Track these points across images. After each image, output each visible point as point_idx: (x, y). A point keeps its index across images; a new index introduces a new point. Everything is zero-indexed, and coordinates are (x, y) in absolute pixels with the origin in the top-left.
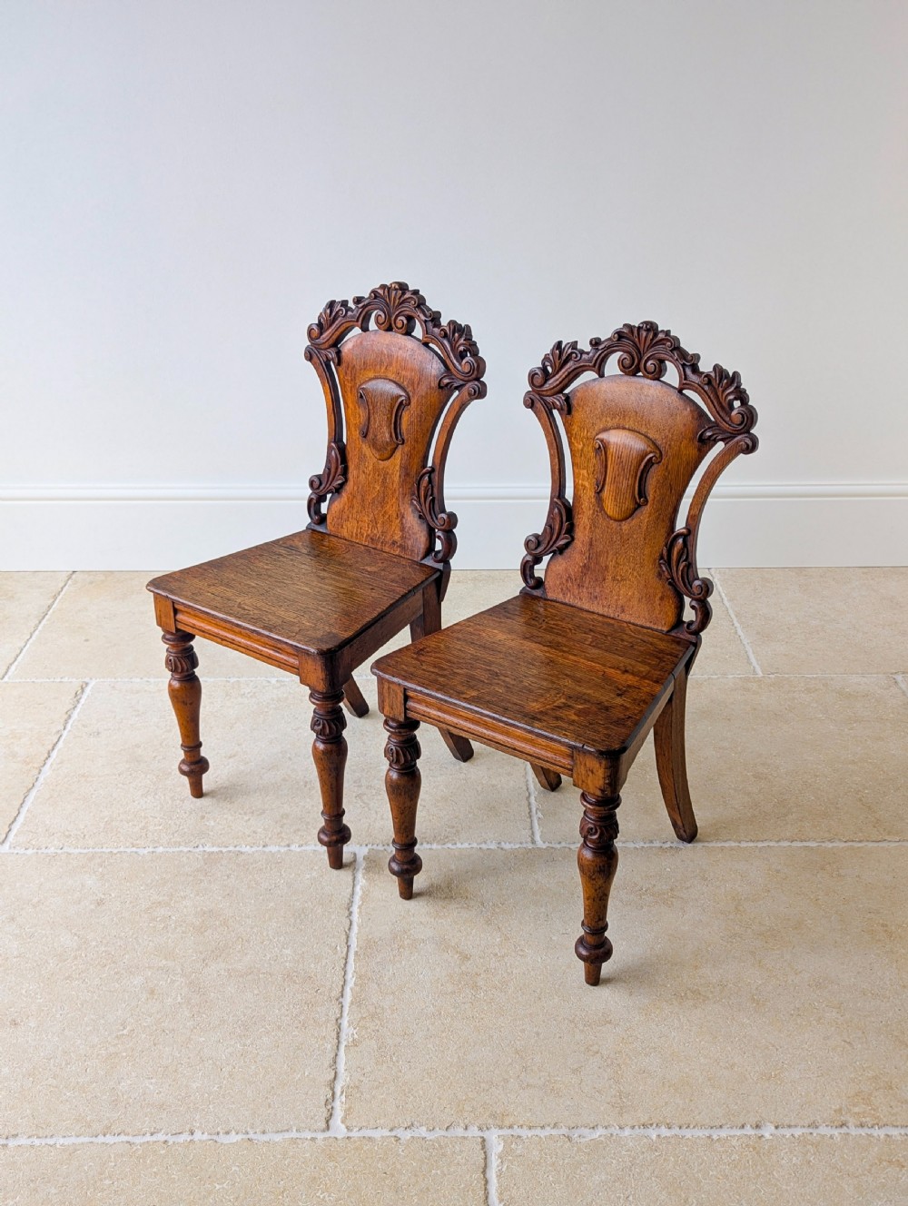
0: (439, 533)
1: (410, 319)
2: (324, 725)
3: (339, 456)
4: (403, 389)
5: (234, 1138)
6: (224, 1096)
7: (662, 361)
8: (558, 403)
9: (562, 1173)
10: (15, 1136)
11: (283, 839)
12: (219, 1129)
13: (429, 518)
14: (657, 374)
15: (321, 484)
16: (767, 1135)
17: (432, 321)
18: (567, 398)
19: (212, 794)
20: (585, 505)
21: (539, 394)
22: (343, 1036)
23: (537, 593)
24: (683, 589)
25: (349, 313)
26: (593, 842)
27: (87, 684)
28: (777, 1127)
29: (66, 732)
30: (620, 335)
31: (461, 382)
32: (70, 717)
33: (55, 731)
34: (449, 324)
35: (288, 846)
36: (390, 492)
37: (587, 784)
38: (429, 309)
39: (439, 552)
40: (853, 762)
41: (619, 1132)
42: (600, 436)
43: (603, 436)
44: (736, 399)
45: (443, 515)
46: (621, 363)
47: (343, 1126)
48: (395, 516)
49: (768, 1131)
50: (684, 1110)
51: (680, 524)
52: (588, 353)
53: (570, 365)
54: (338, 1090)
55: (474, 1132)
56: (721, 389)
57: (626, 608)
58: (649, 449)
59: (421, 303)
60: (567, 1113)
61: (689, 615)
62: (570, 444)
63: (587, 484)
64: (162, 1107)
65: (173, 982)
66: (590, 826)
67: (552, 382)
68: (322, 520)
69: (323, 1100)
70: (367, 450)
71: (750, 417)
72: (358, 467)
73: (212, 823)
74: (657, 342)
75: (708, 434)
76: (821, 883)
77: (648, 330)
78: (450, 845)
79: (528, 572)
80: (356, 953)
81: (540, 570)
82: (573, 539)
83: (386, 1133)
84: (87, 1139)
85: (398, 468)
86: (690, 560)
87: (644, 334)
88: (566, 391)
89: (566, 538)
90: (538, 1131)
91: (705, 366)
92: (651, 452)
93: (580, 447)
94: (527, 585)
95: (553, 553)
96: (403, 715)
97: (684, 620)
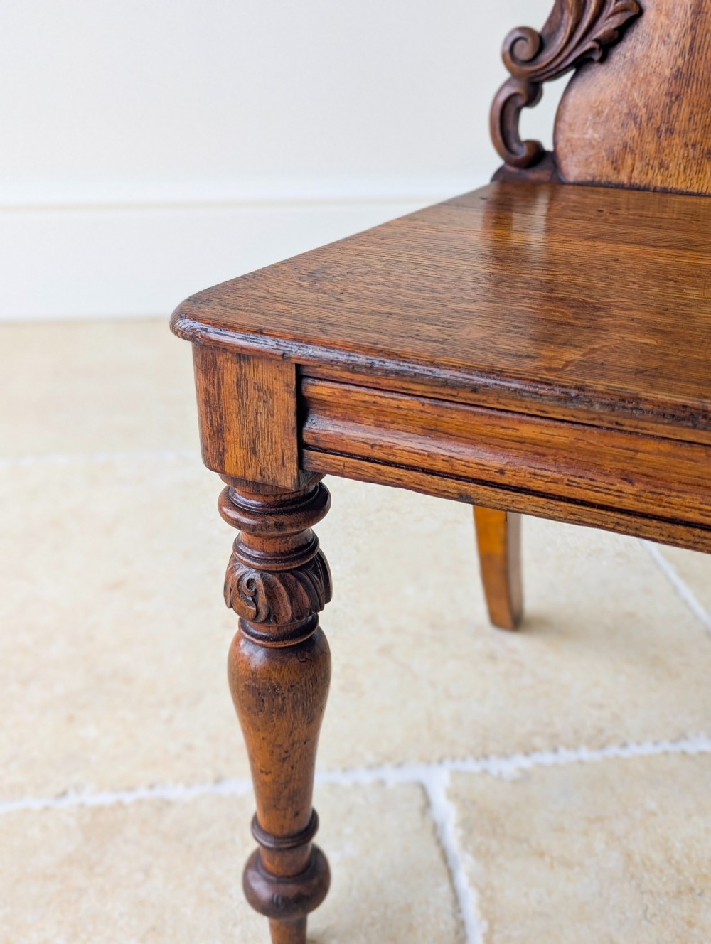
23: (537, 174)
82: (637, 11)
94: (507, 162)
95: (581, 64)
96: (292, 467)
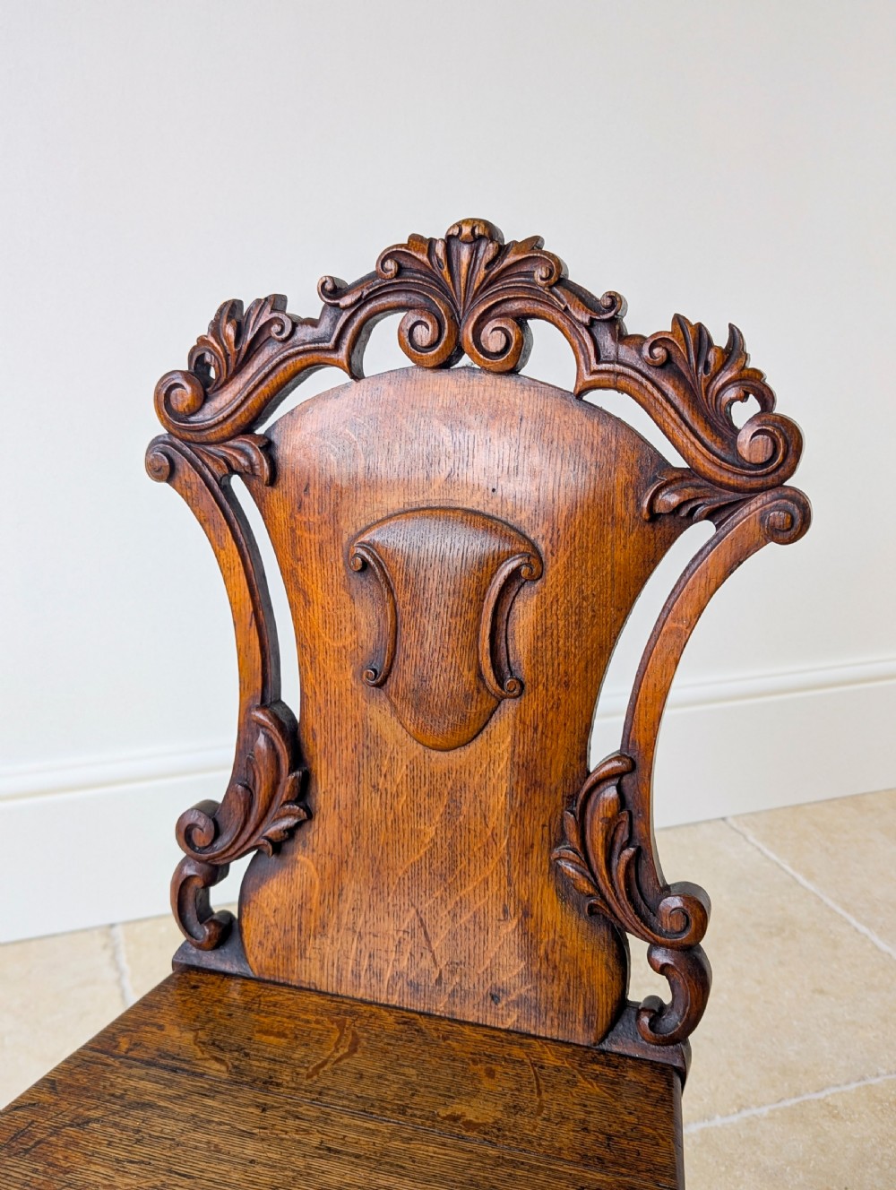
7: (520, 321)
8: (242, 459)
14: (510, 361)
18: (268, 446)
21: (186, 441)
24: (625, 913)
30: (396, 262)
42: (366, 538)
43: (374, 537)
44: (741, 395)
46: (408, 341)
51: (605, 742)
52: (313, 323)
53: (268, 356)
58: (508, 549)
61: (646, 984)
67: (220, 405)
75: (674, 499)
77: (475, 242)
79: (192, 906)
81: (224, 896)
82: (310, 814)
87: (466, 253)
88: (260, 431)
89: (291, 812)
91: (646, 319)
92: (513, 556)
94: (191, 938)
95: (256, 853)
97: (636, 994)
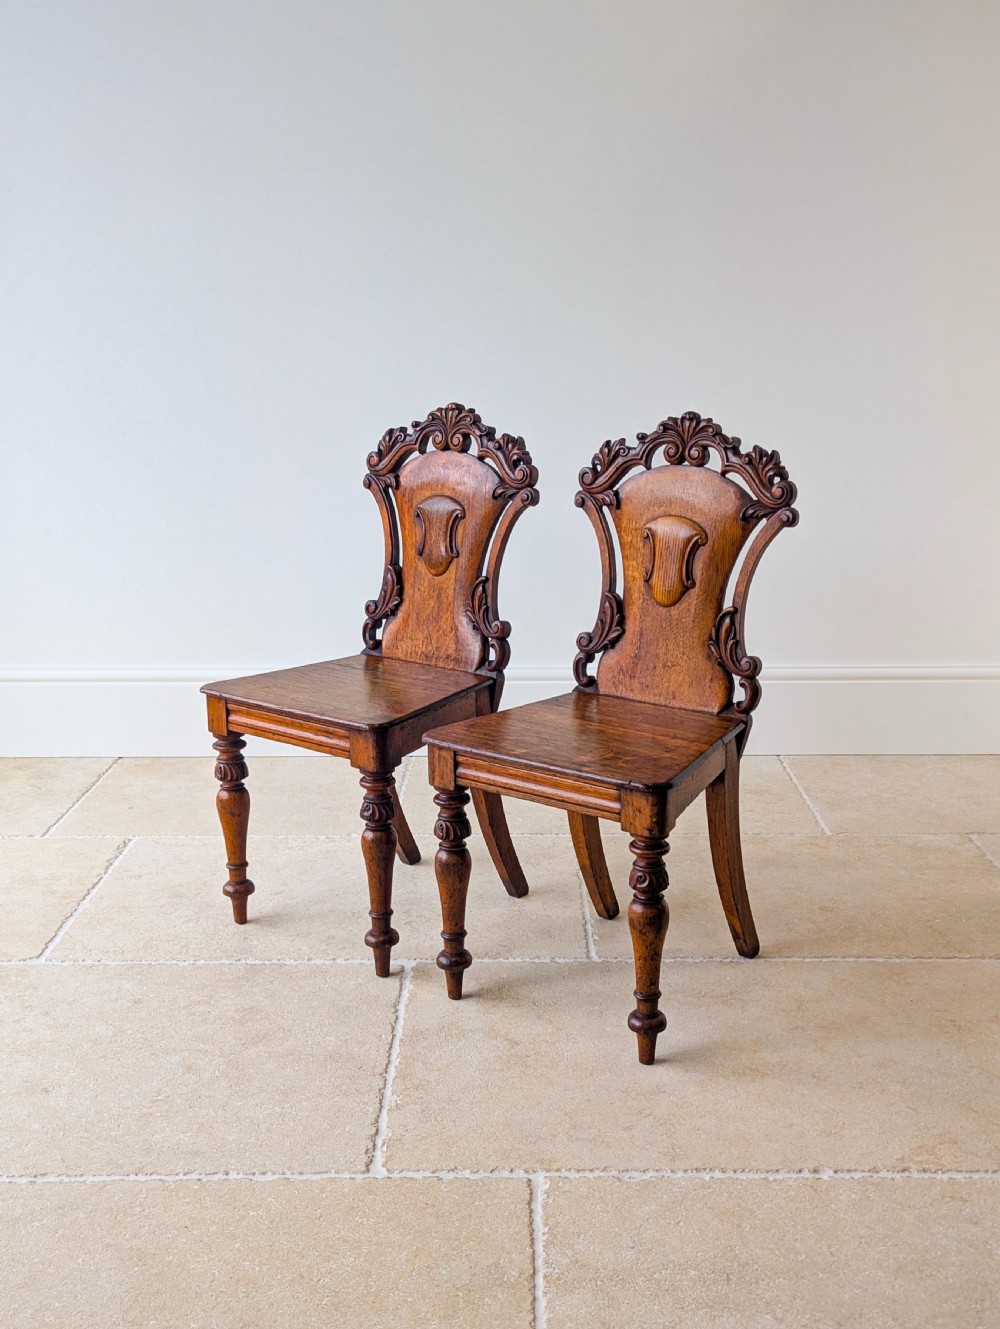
0: (493, 642)
1: (466, 436)
2: (373, 809)
3: (395, 578)
4: (460, 505)
5: (269, 1177)
6: (260, 1146)
7: (705, 448)
8: (607, 499)
9: (610, 1205)
10: (43, 1175)
11: (328, 954)
12: (255, 1171)
13: (482, 626)
14: (701, 461)
15: (376, 608)
16: (825, 1178)
17: (487, 435)
18: (616, 494)
19: (256, 921)
20: (636, 595)
21: (589, 493)
22: (386, 1103)
23: (588, 690)
24: (729, 664)
25: (408, 439)
26: (643, 891)
27: (130, 840)
28: (836, 1172)
29: (106, 876)
30: (665, 427)
31: (515, 491)
32: (111, 864)
33: (95, 874)
34: (504, 436)
35: (334, 959)
36: (444, 606)
37: (635, 826)
38: (483, 425)
39: (492, 661)
40: (924, 899)
41: (671, 1175)
42: (648, 526)
43: (651, 525)
44: (775, 475)
45: (497, 623)
46: (667, 453)
47: (384, 1169)
48: (449, 629)
49: (826, 1175)
50: (739, 1158)
51: (728, 604)
52: (635, 449)
53: (620, 461)
54: (379, 1142)
55: (520, 1174)
56: (761, 466)
57: (677, 694)
58: (694, 532)
59: (476, 421)
60: (617, 1160)
61: (740, 695)
62: (620, 537)
63: (636, 574)
64: (196, 1154)
65: (211, 1061)
66: (640, 874)
67: (601, 480)
68: (378, 645)
69: (363, 1149)
70: (422, 567)
71: (790, 493)
72: (413, 586)
73: (256, 943)
74: (701, 429)
75: (751, 512)
76: (887, 988)
77: (691, 419)
78: (502, 960)
79: (580, 670)
80: (401, 1040)
81: (592, 670)
82: (624, 631)
83: (428, 1174)
84: (118, 1177)
85: (452, 581)
86: (738, 638)
87: (687, 423)
88: (615, 489)
89: (618, 630)
90: (587, 1174)
91: (746, 448)
92: (696, 535)
93: (629, 539)
94: (580, 684)
95: (605, 648)
96: (453, 783)
97: (735, 701)
